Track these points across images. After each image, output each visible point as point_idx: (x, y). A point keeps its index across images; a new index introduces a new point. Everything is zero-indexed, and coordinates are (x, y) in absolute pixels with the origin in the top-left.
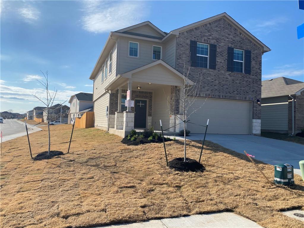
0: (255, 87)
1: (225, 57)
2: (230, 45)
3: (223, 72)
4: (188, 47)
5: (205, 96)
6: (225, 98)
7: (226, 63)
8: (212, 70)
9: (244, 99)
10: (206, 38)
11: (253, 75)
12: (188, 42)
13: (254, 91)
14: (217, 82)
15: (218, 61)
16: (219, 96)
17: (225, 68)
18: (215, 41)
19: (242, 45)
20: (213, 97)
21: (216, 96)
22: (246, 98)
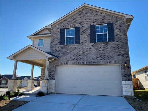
0: (121, 51)
1: (88, 33)
2: (92, 24)
3: (86, 44)
4: (59, 33)
5: (71, 64)
6: (89, 64)
7: (89, 37)
8: (77, 45)
9: (109, 63)
10: (71, 25)
11: (118, 42)
12: (59, 30)
13: (120, 55)
14: (81, 52)
15: (82, 37)
16: (84, 63)
17: (88, 41)
18: (79, 24)
19: (103, 21)
20: (78, 64)
21: (80, 63)
22: (111, 62)
